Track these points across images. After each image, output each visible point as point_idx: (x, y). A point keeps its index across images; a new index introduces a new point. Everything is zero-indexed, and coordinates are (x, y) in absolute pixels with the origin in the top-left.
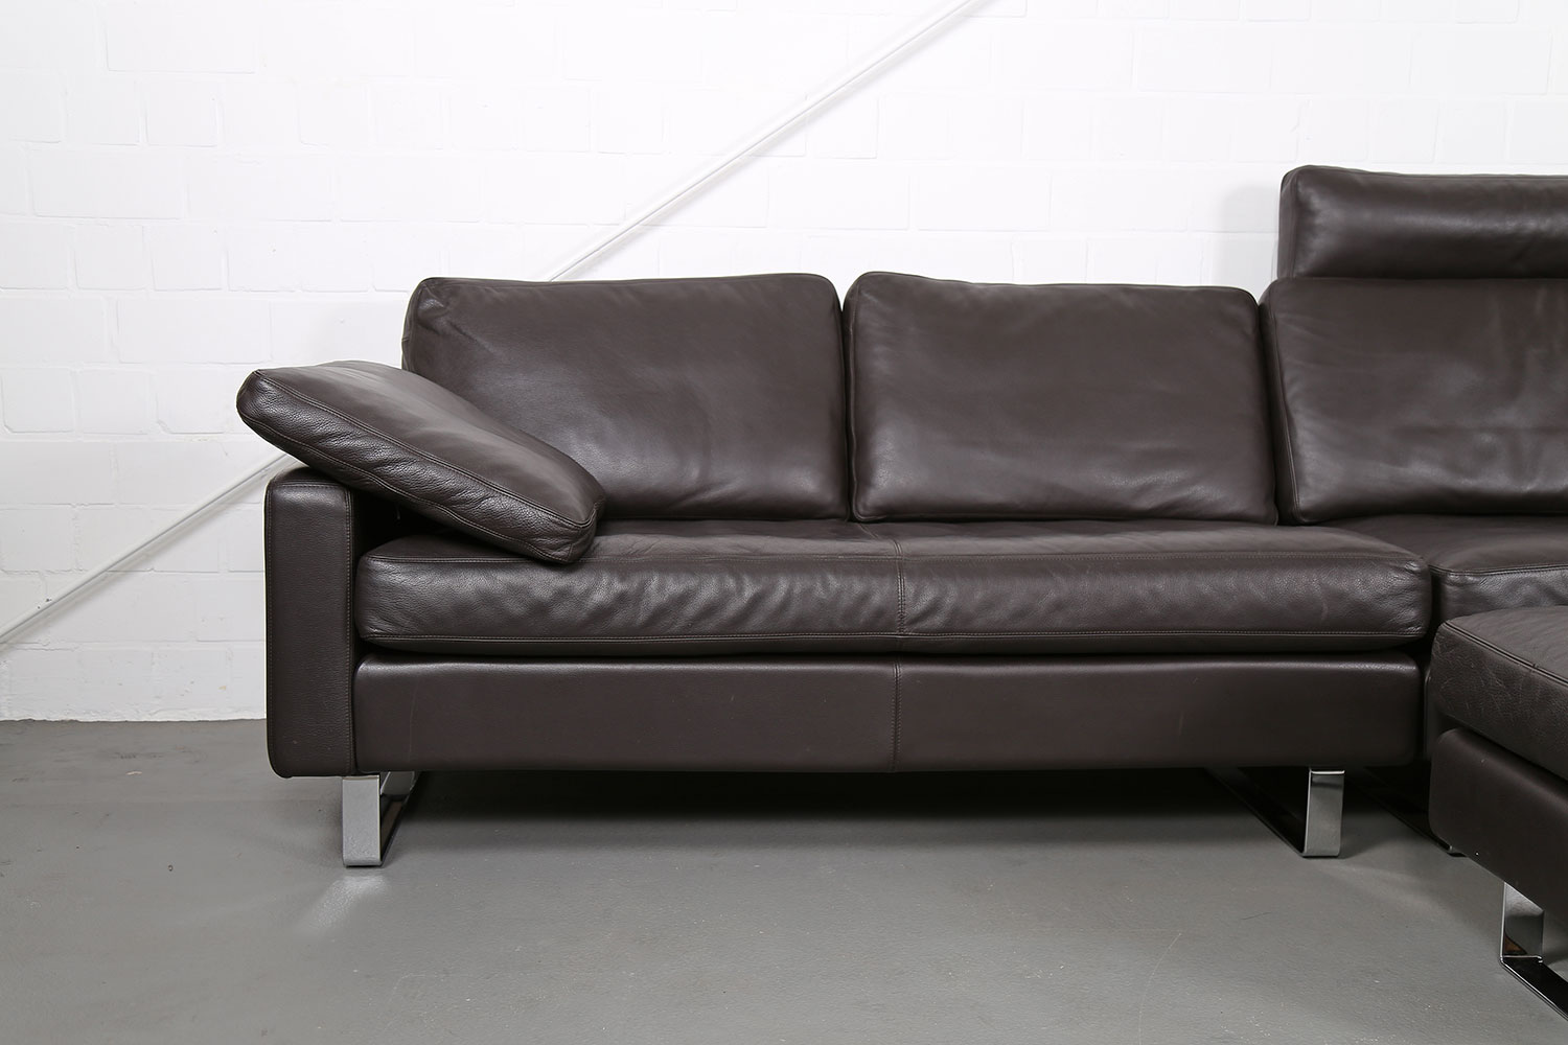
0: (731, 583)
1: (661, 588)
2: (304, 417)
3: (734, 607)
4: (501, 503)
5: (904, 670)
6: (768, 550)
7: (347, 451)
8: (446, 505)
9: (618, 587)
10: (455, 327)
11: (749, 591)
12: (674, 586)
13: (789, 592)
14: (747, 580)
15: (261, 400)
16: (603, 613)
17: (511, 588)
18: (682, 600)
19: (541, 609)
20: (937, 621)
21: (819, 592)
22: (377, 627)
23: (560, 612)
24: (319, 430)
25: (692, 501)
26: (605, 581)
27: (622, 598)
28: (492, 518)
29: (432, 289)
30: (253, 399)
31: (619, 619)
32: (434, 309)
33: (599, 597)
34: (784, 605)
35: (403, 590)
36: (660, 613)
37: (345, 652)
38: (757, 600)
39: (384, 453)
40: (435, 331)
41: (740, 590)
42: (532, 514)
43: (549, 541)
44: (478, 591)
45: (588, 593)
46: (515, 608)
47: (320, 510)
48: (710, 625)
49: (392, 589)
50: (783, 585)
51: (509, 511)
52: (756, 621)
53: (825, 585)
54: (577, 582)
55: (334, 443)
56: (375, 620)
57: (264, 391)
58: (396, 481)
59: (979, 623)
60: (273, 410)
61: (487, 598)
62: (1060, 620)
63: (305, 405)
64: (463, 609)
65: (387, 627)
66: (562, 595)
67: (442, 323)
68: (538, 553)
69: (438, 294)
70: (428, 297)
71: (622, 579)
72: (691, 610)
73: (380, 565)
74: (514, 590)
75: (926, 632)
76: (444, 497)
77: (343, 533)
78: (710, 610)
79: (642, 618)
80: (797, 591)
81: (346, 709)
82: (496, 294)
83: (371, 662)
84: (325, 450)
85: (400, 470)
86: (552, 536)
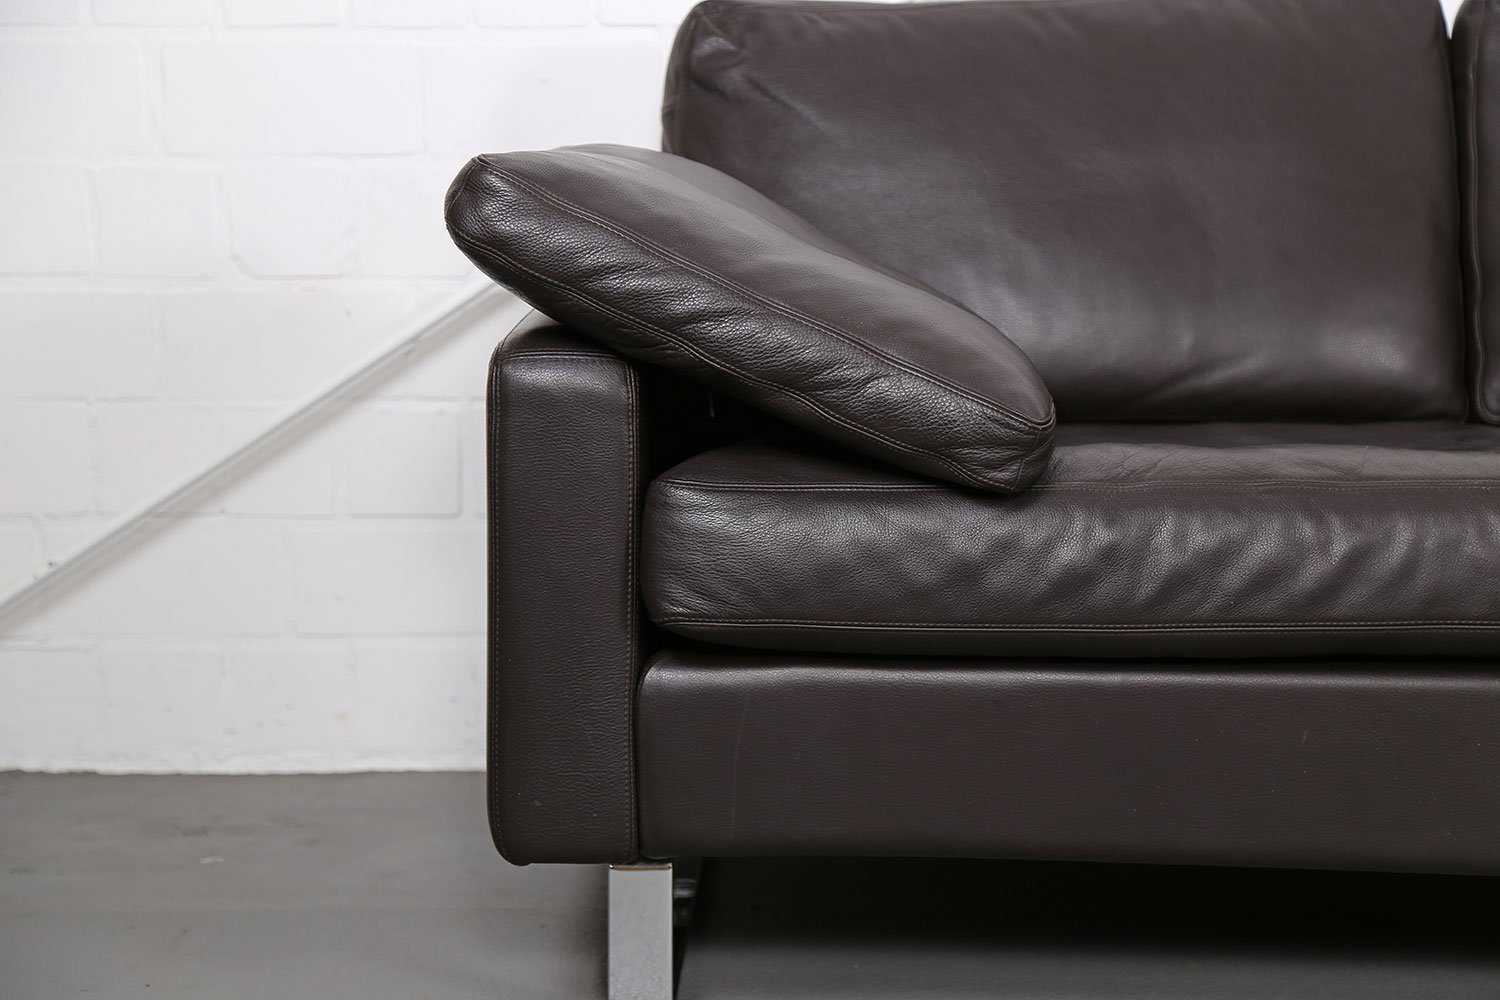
0: (1307, 530)
1: (1179, 538)
2: (561, 238)
3: (1313, 572)
4: (898, 387)
6: (1371, 469)
7: (637, 296)
8: (804, 391)
9: (1103, 536)
10: (756, 85)
11: (1340, 547)
12: (1201, 536)
13: (1416, 547)
14: (1337, 525)
15: (489, 208)
16: (1076, 581)
17: (914, 538)
18: (1219, 558)
19: (966, 573)
21: (1472, 547)
22: (681, 603)
23: (999, 580)
24: (589, 260)
25: (1183, 387)
26: (1078, 526)
27: (1109, 556)
28: (887, 414)
29: (713, 18)
30: (476, 204)
31: (1105, 591)
32: (720, 54)
33: (1068, 553)
34: (1408, 569)
35: (729, 539)
36: (1178, 581)
37: (625, 648)
38: (1355, 561)
39: (698, 300)
40: (722, 94)
41: (1324, 546)
42: (950, 405)
43: (984, 454)
44: (856, 542)
45: (1049, 545)
46: (923, 573)
47: (584, 400)
48: (1269, 604)
49: (707, 538)
50: (1403, 537)
51: (916, 400)
52: (1355, 598)
53: (1484, 534)
54: (1029, 528)
55: (614, 282)
56: (678, 591)
57: (492, 192)
60: (509, 226)
61: (872, 556)
63: (563, 215)
64: (831, 574)
65: (699, 603)
66: (1004, 548)
67: (735, 78)
68: (964, 475)
69: (723, 28)
70: (708, 33)
71: (1110, 522)
72: (1233, 578)
73: (683, 495)
74: (918, 540)
76: (800, 378)
77: (625, 435)
78: (1269, 577)
79: (1146, 589)
80: (1429, 544)
82: (826, 25)
83: (665, 665)
84: (597, 295)
85: (726, 329)
86: (993, 442)
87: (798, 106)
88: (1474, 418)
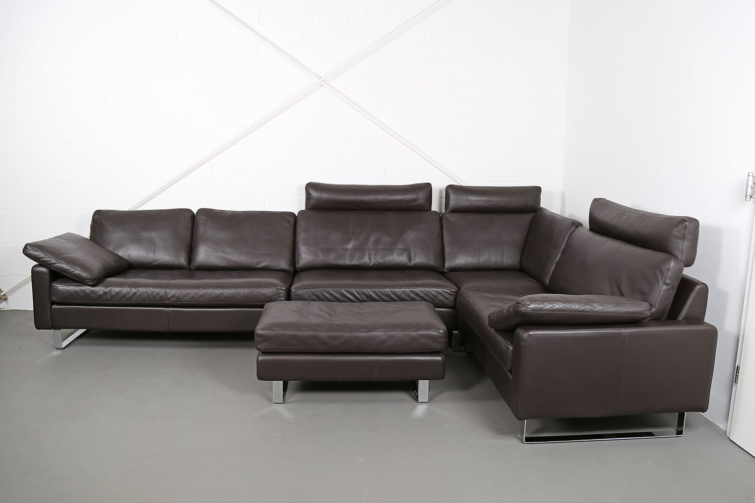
0: (129, 289)
1: (115, 290)
2: (36, 253)
3: (130, 295)
4: (78, 272)
5: (170, 309)
7: (46, 260)
8: (66, 273)
9: (106, 290)
10: (101, 222)
11: (133, 291)
12: (118, 290)
13: (142, 292)
14: (133, 289)
15: (27, 250)
16: (101, 296)
17: (81, 290)
18: (119, 293)
19: (88, 294)
20: (173, 299)
21: (149, 292)
22: (54, 299)
23: (92, 296)
24: (39, 257)
25: (151, 264)
26: (103, 288)
27: (106, 292)
28: (75, 275)
29: (98, 213)
31: (104, 298)
32: (97, 218)
33: (101, 292)
34: (141, 295)
35: (59, 289)
36: (113, 296)
37: (49, 305)
38: (135, 293)
39: (53, 261)
40: (97, 223)
42: (84, 275)
43: (88, 281)
44: (74, 290)
45: (98, 291)
46: (83, 294)
47: (43, 272)
48: (125, 298)
49: (57, 290)
51: (79, 274)
52: (134, 298)
53: (150, 290)
54: (97, 289)
55: (42, 259)
56: (53, 297)
57: (28, 248)
58: (54, 267)
59: (183, 300)
60: (30, 252)
61: (76, 292)
62: (201, 299)
63: (36, 251)
64: (71, 294)
65: (57, 298)
66: (93, 292)
68: (86, 283)
69: (98, 214)
70: (96, 215)
71: (107, 288)
72: (120, 296)
73: (55, 284)
75: (172, 302)
76: (65, 271)
77: (47, 277)
78: (124, 295)
79: (109, 297)
80: (144, 291)
81: (50, 316)
82: (111, 214)
83: (54, 305)
84: (40, 261)
85: (56, 265)
86: (88, 279)
87: (106, 226)
88: (191, 269)
